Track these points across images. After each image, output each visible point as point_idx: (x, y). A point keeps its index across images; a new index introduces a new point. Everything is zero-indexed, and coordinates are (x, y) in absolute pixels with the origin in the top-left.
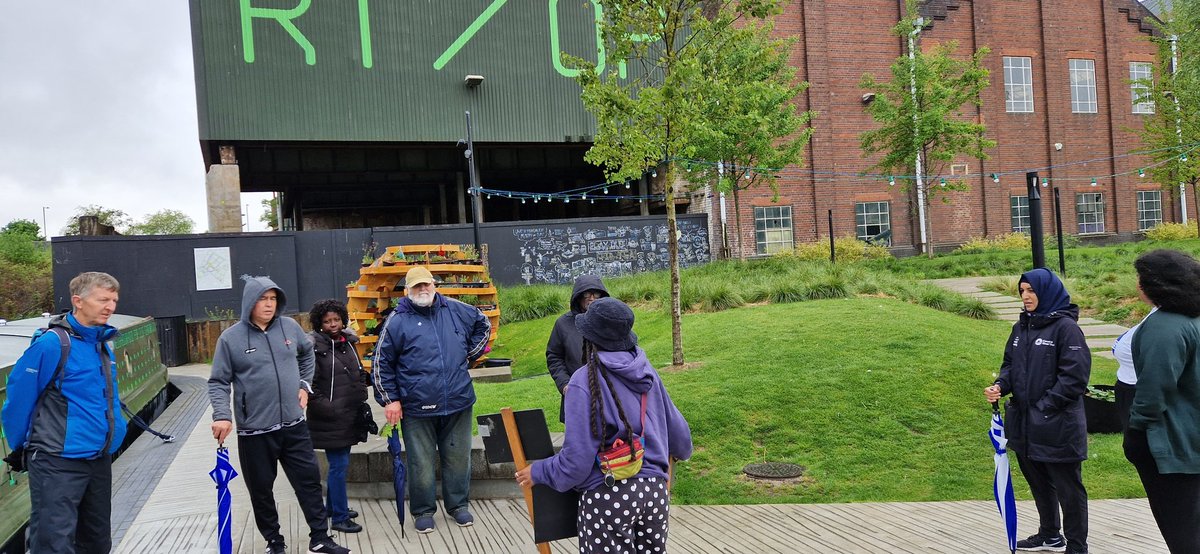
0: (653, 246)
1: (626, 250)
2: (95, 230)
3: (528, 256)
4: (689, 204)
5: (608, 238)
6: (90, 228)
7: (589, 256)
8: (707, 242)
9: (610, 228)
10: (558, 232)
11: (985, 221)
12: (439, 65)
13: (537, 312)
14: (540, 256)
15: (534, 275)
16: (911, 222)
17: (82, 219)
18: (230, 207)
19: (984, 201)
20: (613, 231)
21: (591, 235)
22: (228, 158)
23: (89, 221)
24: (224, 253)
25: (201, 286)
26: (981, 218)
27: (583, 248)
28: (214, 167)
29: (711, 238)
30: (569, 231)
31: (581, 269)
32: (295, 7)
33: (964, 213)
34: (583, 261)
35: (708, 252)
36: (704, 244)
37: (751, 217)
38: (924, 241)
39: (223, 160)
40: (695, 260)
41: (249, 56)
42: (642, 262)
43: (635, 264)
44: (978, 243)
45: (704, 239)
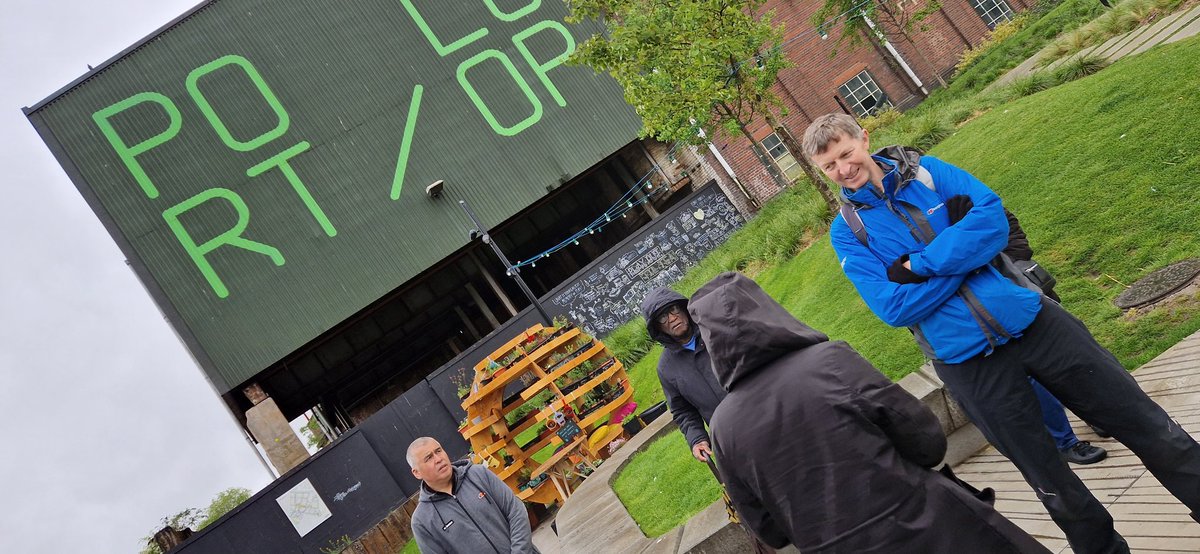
0: (685, 237)
1: (664, 256)
2: (174, 540)
3: (580, 316)
4: (691, 182)
5: (641, 255)
6: (168, 540)
7: (634, 281)
8: (730, 204)
9: (637, 245)
10: (593, 278)
11: (960, 34)
12: (395, 194)
13: (640, 349)
14: (591, 309)
15: (596, 330)
16: (898, 75)
17: (157, 537)
18: (285, 441)
19: (947, 17)
20: (641, 247)
21: (624, 262)
22: (257, 396)
23: (164, 535)
24: (305, 487)
25: (303, 530)
26: (955, 34)
27: (625, 278)
28: (249, 413)
29: (731, 198)
30: (602, 270)
31: (635, 298)
32: (236, 223)
33: (937, 39)
34: (632, 290)
35: (736, 212)
36: (729, 207)
37: (755, 158)
38: (920, 84)
39: (254, 401)
40: (731, 227)
41: (222, 292)
42: (685, 259)
43: (679, 263)
44: (968, 57)
45: (725, 203)
